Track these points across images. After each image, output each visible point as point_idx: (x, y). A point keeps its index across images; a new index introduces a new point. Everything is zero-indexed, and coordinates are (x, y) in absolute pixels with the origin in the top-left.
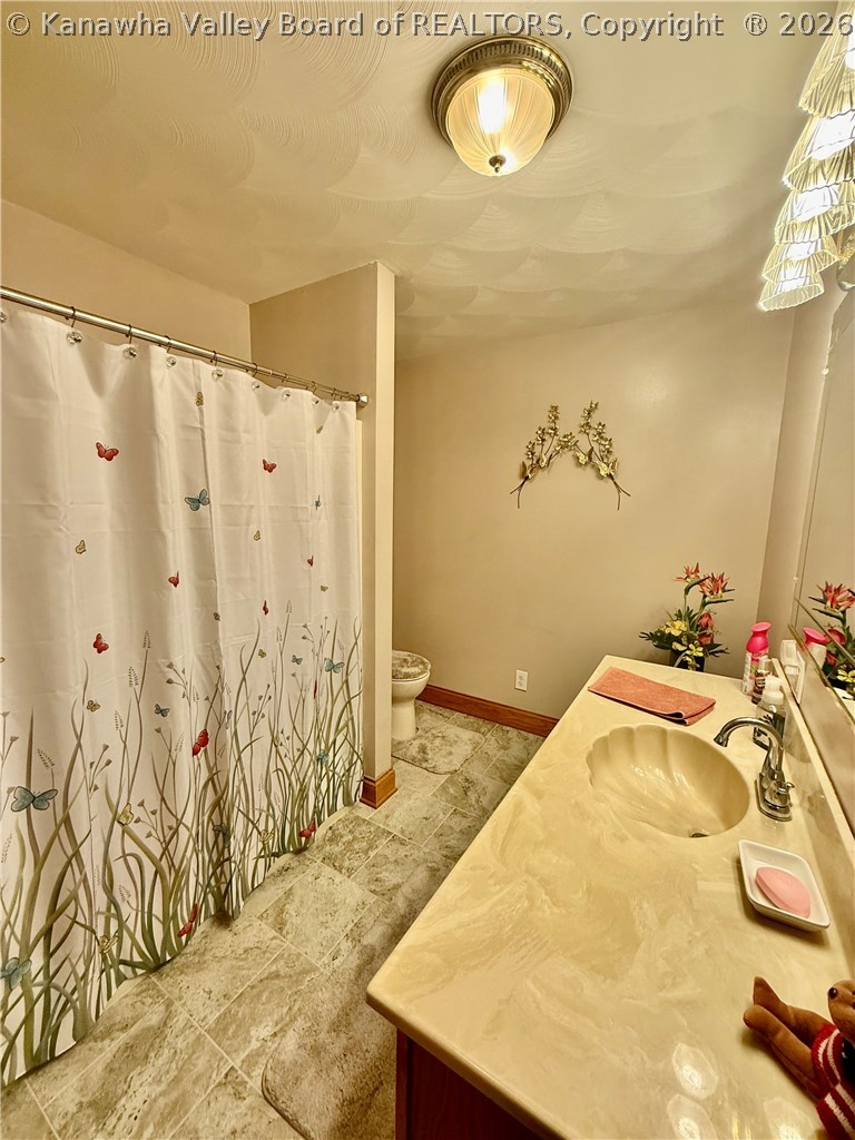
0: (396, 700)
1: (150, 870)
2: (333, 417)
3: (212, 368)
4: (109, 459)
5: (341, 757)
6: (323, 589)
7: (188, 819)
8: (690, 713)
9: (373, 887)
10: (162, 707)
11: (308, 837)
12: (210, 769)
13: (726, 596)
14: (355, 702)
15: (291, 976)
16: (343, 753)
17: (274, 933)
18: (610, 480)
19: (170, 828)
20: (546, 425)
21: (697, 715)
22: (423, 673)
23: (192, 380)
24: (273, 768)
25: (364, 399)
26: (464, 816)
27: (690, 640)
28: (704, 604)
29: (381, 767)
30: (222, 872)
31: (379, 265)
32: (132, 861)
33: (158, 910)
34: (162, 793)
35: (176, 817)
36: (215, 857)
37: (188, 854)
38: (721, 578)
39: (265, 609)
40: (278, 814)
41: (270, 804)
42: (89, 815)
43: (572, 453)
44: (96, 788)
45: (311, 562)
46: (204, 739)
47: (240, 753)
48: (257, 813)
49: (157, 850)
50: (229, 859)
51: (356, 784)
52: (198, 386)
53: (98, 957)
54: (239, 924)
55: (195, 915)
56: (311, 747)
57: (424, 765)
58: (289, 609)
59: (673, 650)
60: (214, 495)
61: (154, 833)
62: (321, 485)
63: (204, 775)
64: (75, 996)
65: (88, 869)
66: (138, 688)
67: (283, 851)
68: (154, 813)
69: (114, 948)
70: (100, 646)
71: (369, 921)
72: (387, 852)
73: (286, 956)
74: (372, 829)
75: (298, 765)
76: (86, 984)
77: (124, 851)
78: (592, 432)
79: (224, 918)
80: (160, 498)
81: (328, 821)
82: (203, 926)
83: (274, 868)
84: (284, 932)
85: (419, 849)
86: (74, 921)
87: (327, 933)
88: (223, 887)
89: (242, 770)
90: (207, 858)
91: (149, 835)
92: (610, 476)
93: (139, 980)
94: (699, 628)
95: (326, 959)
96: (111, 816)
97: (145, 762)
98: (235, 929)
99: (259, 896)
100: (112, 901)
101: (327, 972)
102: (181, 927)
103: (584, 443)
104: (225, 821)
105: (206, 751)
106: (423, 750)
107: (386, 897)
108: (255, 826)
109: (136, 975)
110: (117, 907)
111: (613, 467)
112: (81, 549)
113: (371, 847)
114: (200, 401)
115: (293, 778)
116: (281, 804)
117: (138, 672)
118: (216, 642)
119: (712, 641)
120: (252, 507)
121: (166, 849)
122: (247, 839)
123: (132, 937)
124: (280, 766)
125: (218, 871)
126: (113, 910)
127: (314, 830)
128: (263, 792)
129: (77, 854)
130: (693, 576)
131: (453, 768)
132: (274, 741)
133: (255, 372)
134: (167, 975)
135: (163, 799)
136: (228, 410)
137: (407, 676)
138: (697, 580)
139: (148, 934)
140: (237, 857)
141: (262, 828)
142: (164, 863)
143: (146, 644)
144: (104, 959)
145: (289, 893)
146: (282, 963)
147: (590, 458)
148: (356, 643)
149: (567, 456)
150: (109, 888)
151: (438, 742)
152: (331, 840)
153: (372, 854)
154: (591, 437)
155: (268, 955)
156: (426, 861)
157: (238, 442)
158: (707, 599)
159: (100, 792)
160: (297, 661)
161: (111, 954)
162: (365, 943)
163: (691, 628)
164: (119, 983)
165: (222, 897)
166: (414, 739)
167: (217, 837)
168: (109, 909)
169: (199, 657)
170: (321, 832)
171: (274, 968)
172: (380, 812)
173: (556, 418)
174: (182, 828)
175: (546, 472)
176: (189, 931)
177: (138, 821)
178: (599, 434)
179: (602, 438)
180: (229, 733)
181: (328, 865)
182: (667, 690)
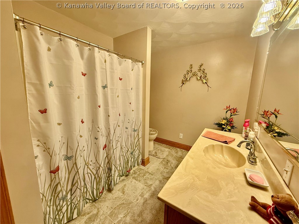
0: (150, 140)
1: (93, 177)
2: (136, 66)
3: (108, 53)
4: (84, 76)
5: (136, 153)
6: (133, 111)
7: (102, 165)
8: (228, 141)
9: (145, 185)
10: (96, 138)
11: (129, 172)
12: (107, 154)
13: (237, 113)
14: (140, 139)
15: (127, 204)
16: (137, 152)
17: (122, 194)
18: (206, 84)
19: (98, 167)
20: (189, 69)
21: (231, 142)
22: (156, 133)
23: (104, 56)
24: (121, 155)
25: (143, 62)
26: (167, 169)
27: (227, 125)
28: (231, 116)
29: (146, 156)
30: (109, 179)
31: (148, 27)
32: (89, 174)
33: (95, 187)
34: (96, 158)
35: (99, 164)
36: (108, 175)
37: (102, 174)
38: (236, 109)
39: (119, 115)
40: (122, 166)
41: (120, 163)
42: (80, 163)
43: (196, 77)
44: (82, 156)
45: (130, 103)
46: (105, 146)
47: (113, 150)
48: (117, 165)
49: (95, 173)
50: (111, 176)
51: (140, 160)
52: (105, 58)
53: (82, 197)
54: (113, 192)
55: (103, 189)
56: (130, 150)
57: (156, 156)
58: (125, 115)
59: (222, 128)
60: (109, 86)
61: (94, 168)
62: (133, 84)
63: (105, 155)
64: (77, 205)
65: (80, 175)
66: (91, 133)
67: (123, 175)
68: (94, 163)
69: (85, 195)
70: (82, 122)
71: (145, 192)
72: (149, 177)
73: (125, 199)
74: (144, 171)
75: (127, 154)
76: (80, 203)
77: (87, 172)
78: (201, 71)
79: (110, 190)
80: (96, 86)
81: (133, 169)
82: (105, 192)
83: (121, 180)
84: (124, 194)
85: (156, 176)
86: (77, 187)
87: (135, 194)
88: (110, 183)
89: (114, 154)
90: (106, 176)
91: (93, 169)
92: (206, 83)
93: (90, 203)
94: (230, 122)
95: (135, 200)
96: (85, 163)
97: (92, 151)
98: (112, 193)
99: (117, 186)
100: (85, 184)
101: (136, 203)
102: (100, 191)
103: (199, 74)
104: (110, 167)
105: (106, 149)
106: (156, 153)
107: (149, 187)
108: (117, 169)
109: (90, 202)
110: (86, 185)
111: (207, 80)
112: (79, 98)
113: (144, 175)
114: (105, 62)
115: (125, 157)
116: (123, 163)
117: (91, 129)
118: (109, 122)
119: (233, 125)
120: (117, 89)
121: (97, 172)
122: (115, 171)
123: (89, 193)
124: (123, 154)
125: (108, 179)
126: (85, 186)
127: (130, 171)
128: (119, 160)
129: (78, 171)
130: (228, 108)
131: (164, 158)
132: (121, 148)
133: (118, 55)
134: (97, 203)
135: (96, 160)
136: (112, 64)
137: (152, 134)
138: (229, 109)
139: (93, 192)
140: (113, 176)
141: (118, 169)
142: (96, 176)
143: (93, 122)
144: (83, 198)
145: (125, 185)
146: (124, 201)
147: (201, 78)
148: (141, 125)
149: (195, 78)
150: (84, 181)
151: (159, 151)
152: (134, 173)
153: (145, 177)
154: (201, 73)
155: (121, 199)
156: (158, 179)
157: (114, 72)
158: (232, 114)
159: (82, 157)
160: (127, 128)
161: (85, 197)
162: (144, 197)
163: (227, 122)
164: (86, 204)
165: (109, 185)
166: (153, 150)
167: (108, 170)
168: (84, 186)
169: (104, 126)
170: (131, 171)
171: (123, 202)
172: (146, 167)
173: (192, 68)
174: (101, 167)
175: (188, 82)
176: (102, 193)
177: (91, 165)
178: (203, 72)
179: (204, 73)
180: (111, 145)
181: (134, 179)
182: (223, 136)
